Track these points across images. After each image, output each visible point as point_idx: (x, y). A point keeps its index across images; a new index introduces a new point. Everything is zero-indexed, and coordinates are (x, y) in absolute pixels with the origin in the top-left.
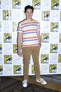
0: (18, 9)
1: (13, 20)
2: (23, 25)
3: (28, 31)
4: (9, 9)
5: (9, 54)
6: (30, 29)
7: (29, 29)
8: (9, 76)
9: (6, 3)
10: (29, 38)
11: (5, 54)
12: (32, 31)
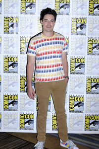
0: (29, 15)
1: (21, 34)
2: (37, 42)
3: (46, 53)
4: (14, 15)
5: (12, 93)
6: (50, 50)
7: (47, 51)
8: (12, 133)
9: (10, 4)
10: (48, 67)
11: (6, 93)
12: (53, 55)
